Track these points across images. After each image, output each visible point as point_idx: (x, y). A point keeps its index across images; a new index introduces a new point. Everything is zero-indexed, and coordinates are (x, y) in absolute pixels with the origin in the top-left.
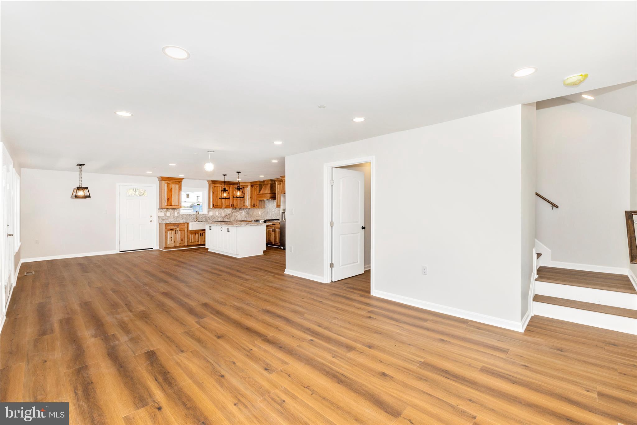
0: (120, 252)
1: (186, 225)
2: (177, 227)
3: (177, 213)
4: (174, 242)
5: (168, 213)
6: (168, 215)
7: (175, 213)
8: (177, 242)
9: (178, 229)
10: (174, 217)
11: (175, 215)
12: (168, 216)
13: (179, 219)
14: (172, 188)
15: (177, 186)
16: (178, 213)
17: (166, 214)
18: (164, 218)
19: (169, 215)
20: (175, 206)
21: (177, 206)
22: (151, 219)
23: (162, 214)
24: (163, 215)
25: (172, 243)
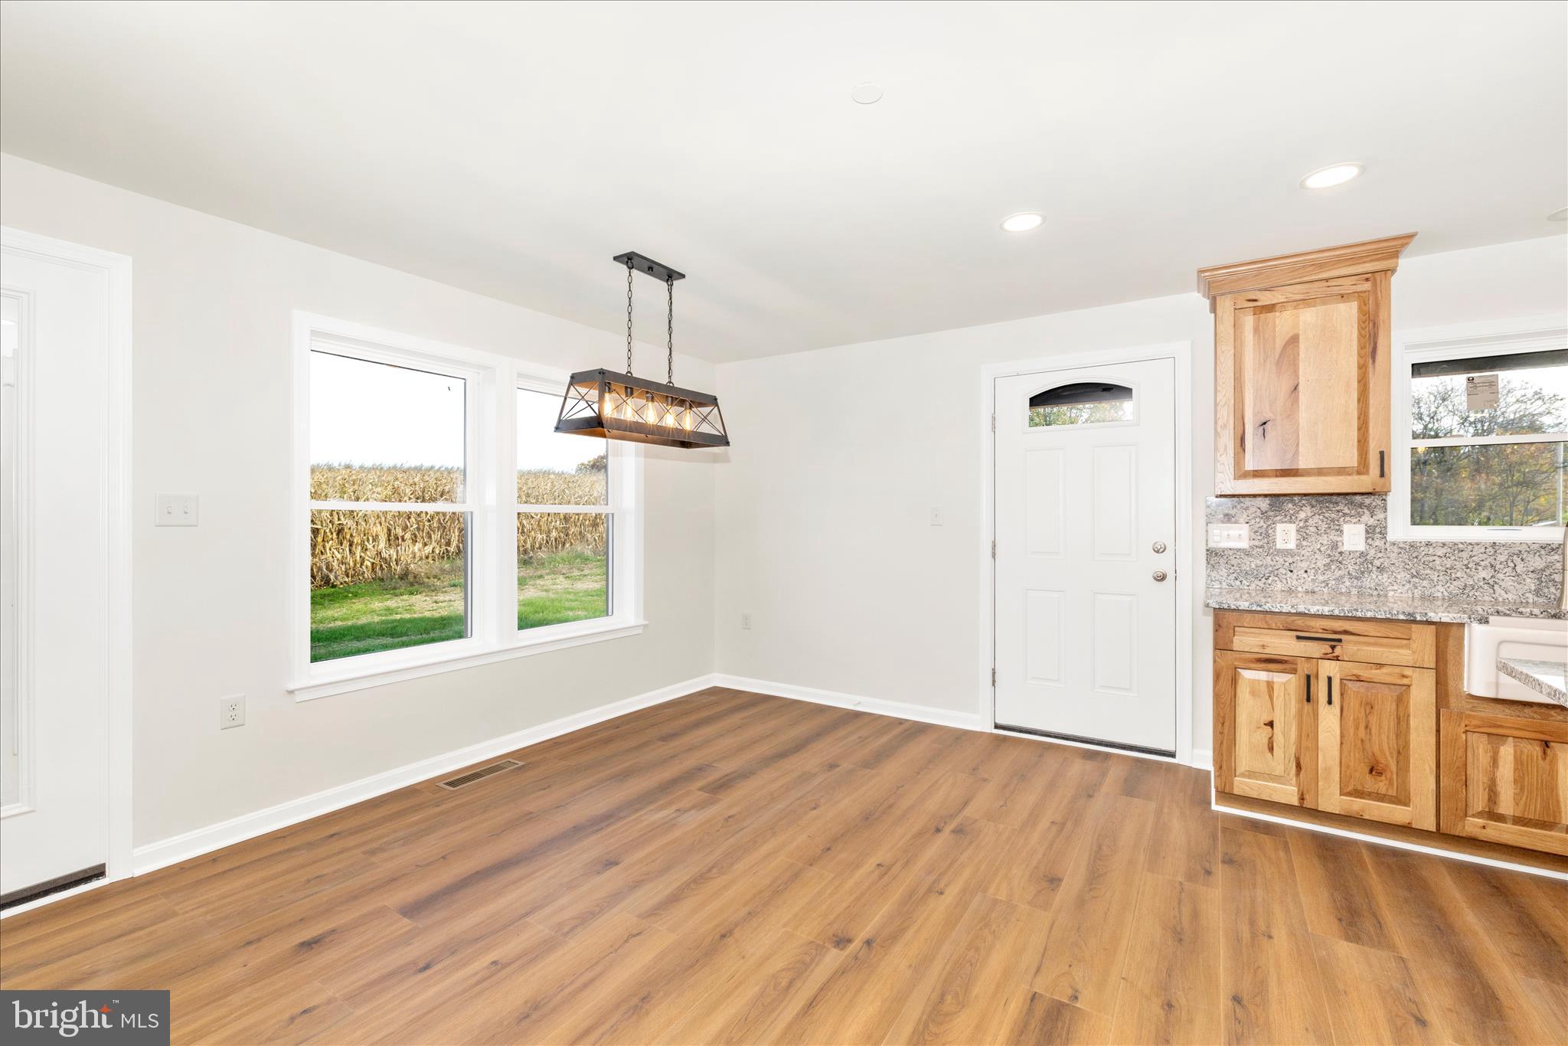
0: (997, 727)
1: (1424, 642)
2: (1325, 648)
3: (1361, 528)
4: (1299, 766)
5: (1280, 527)
6: (1280, 545)
7: (1346, 528)
8: (1328, 770)
9: (1328, 668)
10: (1336, 556)
11: (1346, 547)
12: (1279, 552)
13: (1384, 578)
14: (1294, 340)
15: (1347, 314)
16: (1370, 532)
17: (1267, 535)
18: (1250, 564)
19: (1292, 545)
20: (1320, 472)
21: (1341, 471)
22: (1163, 563)
23: (1236, 536)
24: (1244, 544)
25: (1279, 770)
